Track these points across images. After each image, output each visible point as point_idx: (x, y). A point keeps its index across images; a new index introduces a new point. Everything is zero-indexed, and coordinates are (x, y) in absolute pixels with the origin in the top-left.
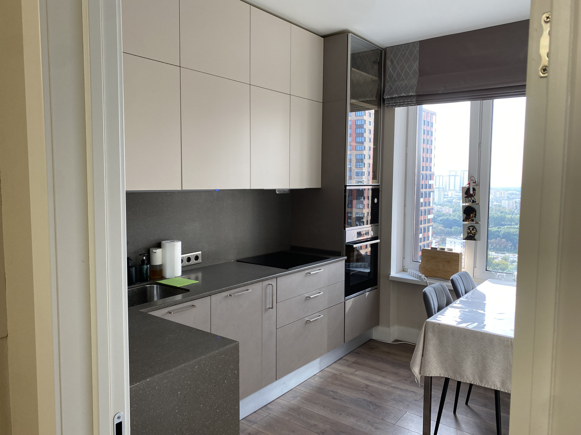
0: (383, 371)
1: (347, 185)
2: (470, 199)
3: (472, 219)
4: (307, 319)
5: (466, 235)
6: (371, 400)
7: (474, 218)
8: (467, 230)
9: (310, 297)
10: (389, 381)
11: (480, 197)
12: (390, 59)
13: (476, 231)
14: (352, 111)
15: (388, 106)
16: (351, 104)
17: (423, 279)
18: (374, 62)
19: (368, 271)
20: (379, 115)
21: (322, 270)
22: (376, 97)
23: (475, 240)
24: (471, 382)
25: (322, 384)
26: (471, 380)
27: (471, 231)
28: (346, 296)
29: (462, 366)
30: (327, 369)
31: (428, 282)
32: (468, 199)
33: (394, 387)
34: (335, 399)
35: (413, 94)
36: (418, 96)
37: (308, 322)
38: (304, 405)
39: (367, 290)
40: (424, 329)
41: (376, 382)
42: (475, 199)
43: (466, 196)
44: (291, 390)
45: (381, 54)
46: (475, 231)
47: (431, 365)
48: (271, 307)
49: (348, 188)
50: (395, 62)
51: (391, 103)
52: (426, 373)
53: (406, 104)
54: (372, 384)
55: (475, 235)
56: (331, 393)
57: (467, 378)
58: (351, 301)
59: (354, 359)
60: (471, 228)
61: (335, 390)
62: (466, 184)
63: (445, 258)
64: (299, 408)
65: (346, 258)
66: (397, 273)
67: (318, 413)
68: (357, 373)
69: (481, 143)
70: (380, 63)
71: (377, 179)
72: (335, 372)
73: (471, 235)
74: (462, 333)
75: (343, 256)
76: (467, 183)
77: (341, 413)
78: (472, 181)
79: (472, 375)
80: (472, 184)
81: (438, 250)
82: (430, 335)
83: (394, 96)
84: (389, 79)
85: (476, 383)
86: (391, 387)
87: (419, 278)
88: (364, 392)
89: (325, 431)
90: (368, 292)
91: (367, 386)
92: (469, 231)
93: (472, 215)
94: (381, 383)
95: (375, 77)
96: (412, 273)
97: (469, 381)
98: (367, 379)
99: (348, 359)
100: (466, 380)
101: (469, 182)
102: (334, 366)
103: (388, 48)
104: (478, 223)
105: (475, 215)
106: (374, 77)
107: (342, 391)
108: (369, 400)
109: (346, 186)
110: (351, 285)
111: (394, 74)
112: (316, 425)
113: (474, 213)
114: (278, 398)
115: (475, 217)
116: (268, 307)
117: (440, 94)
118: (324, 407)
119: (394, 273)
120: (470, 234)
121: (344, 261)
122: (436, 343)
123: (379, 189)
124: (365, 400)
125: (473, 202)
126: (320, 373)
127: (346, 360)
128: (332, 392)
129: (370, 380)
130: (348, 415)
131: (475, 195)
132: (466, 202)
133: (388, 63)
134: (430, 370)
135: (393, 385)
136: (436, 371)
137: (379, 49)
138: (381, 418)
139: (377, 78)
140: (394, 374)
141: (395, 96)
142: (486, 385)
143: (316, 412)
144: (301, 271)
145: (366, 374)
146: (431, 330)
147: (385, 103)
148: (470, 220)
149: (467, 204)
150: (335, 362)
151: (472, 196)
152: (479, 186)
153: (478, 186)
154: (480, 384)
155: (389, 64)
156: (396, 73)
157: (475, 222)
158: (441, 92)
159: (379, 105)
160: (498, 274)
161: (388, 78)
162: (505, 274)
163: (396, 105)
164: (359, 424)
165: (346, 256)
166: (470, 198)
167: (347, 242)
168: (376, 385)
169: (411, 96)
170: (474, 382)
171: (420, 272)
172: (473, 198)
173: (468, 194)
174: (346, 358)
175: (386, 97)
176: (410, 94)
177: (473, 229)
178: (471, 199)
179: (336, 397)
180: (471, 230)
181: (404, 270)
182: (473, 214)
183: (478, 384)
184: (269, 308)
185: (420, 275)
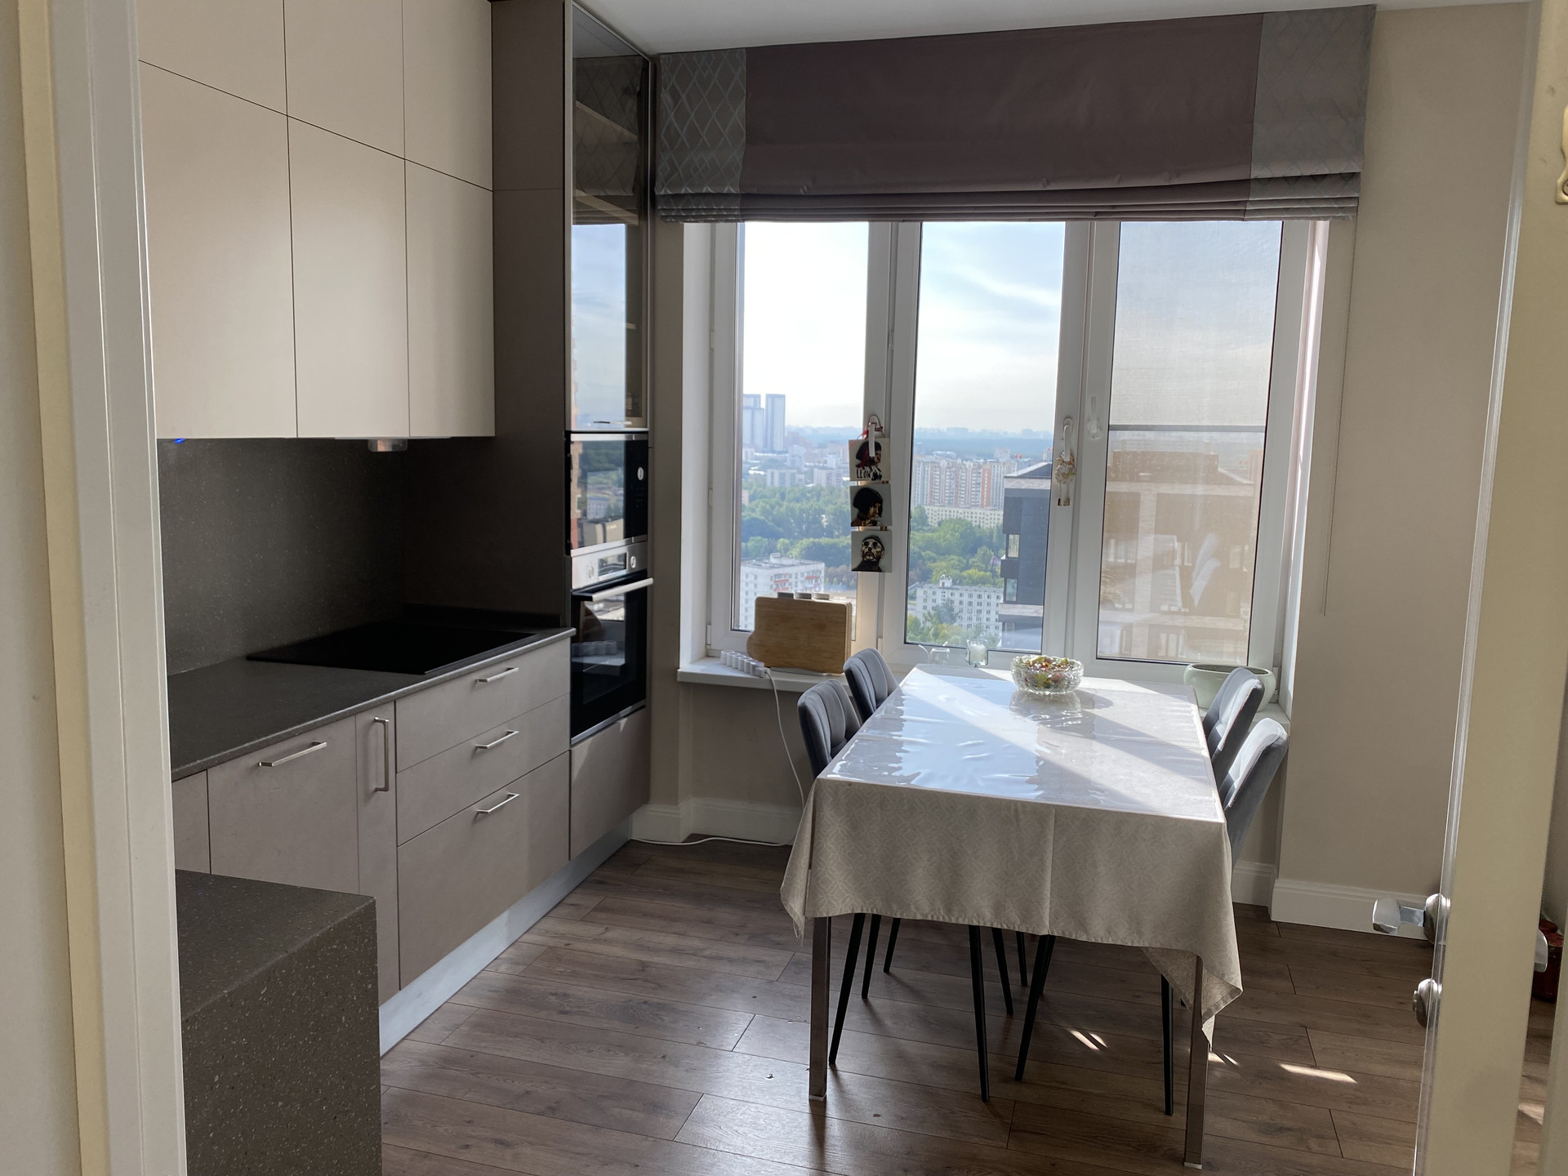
0: (675, 920)
1: (573, 429)
2: (869, 470)
3: (872, 519)
4: (476, 808)
5: (859, 560)
6: (661, 1001)
7: (877, 518)
8: (861, 547)
9: (486, 748)
10: (697, 943)
11: (891, 465)
12: (668, 88)
13: (883, 549)
14: (580, 221)
15: (667, 217)
16: (577, 204)
17: (763, 675)
18: (626, 91)
19: (619, 661)
20: (644, 238)
21: (516, 669)
22: (633, 190)
23: (879, 570)
24: (926, 916)
25: (522, 978)
26: (925, 912)
27: (870, 549)
28: (573, 733)
29: (904, 880)
30: (527, 938)
31: (776, 681)
32: (863, 471)
33: (712, 958)
34: (566, 1013)
35: (733, 191)
36: (746, 197)
37: (480, 816)
38: (483, 1044)
39: (623, 712)
40: (812, 799)
41: (666, 951)
42: (879, 470)
43: (859, 462)
44: (439, 1010)
45: (645, 70)
46: (879, 550)
47: (832, 887)
48: (383, 786)
49: (574, 437)
50: (684, 96)
51: (673, 209)
52: (821, 909)
53: (714, 216)
54: (655, 959)
55: (879, 558)
56: (553, 999)
57: (917, 909)
58: (586, 746)
59: (594, 901)
60: (871, 542)
61: (561, 991)
62: (858, 434)
63: (812, 619)
64: (472, 1056)
65: (573, 632)
66: (693, 662)
67: (529, 1060)
68: (609, 935)
69: (893, 331)
70: (641, 96)
71: (641, 416)
72: (552, 942)
73: (871, 558)
74: (906, 801)
75: (565, 627)
76: (862, 432)
77: (591, 1049)
78: (874, 426)
79: (927, 899)
80: (874, 433)
81: (795, 598)
82: (828, 813)
83: (683, 192)
84: (666, 143)
85: (938, 918)
86: (704, 957)
87: (751, 672)
88: (638, 981)
89: (556, 1103)
90: (626, 719)
91: (644, 966)
92: (867, 550)
93: (872, 510)
94: (676, 951)
95: (629, 130)
96: (731, 661)
97: (922, 914)
98: (640, 947)
99: (578, 902)
100: (915, 914)
101: (866, 429)
102: (544, 925)
103: (663, 56)
104: (886, 530)
105: (881, 509)
106: (626, 133)
107: (580, 988)
108: (656, 1000)
109: (568, 433)
110: (585, 703)
111: (682, 129)
112: (528, 1093)
113: (878, 505)
114: (404, 1039)
115: (880, 514)
116: (374, 787)
117: (801, 196)
118: (542, 1040)
119: (687, 663)
120: (868, 557)
121: (569, 640)
122: (842, 831)
123: (647, 441)
124: (645, 1003)
125: (876, 477)
126: (510, 950)
127: (572, 905)
128: (554, 997)
129: (648, 948)
130: (609, 1051)
131: (879, 459)
132: (859, 478)
133: (665, 97)
134: (829, 902)
135: (707, 953)
136: (844, 902)
137: (639, 55)
138: (695, 1043)
139: (635, 138)
140: (706, 922)
141: (686, 190)
142: (960, 920)
143: (523, 1058)
144: (460, 676)
145: (636, 935)
146: (831, 799)
147: (659, 208)
148: (867, 522)
149: (861, 483)
150: (544, 916)
151: (871, 462)
152: (889, 437)
153: (886, 439)
154: (946, 918)
155: (667, 101)
156: (685, 129)
157: (879, 528)
158: (804, 191)
159: (642, 213)
160: (933, 650)
161: (663, 138)
162: (948, 650)
163: (687, 217)
164: (644, 1066)
165: (573, 626)
166: (867, 469)
167: (574, 587)
168: (664, 960)
169: (728, 195)
170: (932, 916)
171: (750, 656)
172: (874, 468)
173: (864, 457)
174: (573, 900)
175: (662, 193)
176: (725, 191)
177: (875, 545)
178: (871, 470)
179: (568, 1009)
180: (870, 546)
181: (708, 654)
182: (875, 507)
183: (941, 920)
184: (377, 790)
185: (754, 663)
